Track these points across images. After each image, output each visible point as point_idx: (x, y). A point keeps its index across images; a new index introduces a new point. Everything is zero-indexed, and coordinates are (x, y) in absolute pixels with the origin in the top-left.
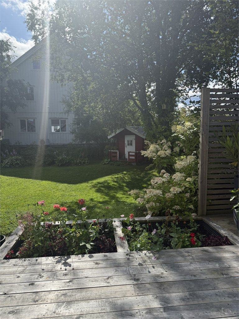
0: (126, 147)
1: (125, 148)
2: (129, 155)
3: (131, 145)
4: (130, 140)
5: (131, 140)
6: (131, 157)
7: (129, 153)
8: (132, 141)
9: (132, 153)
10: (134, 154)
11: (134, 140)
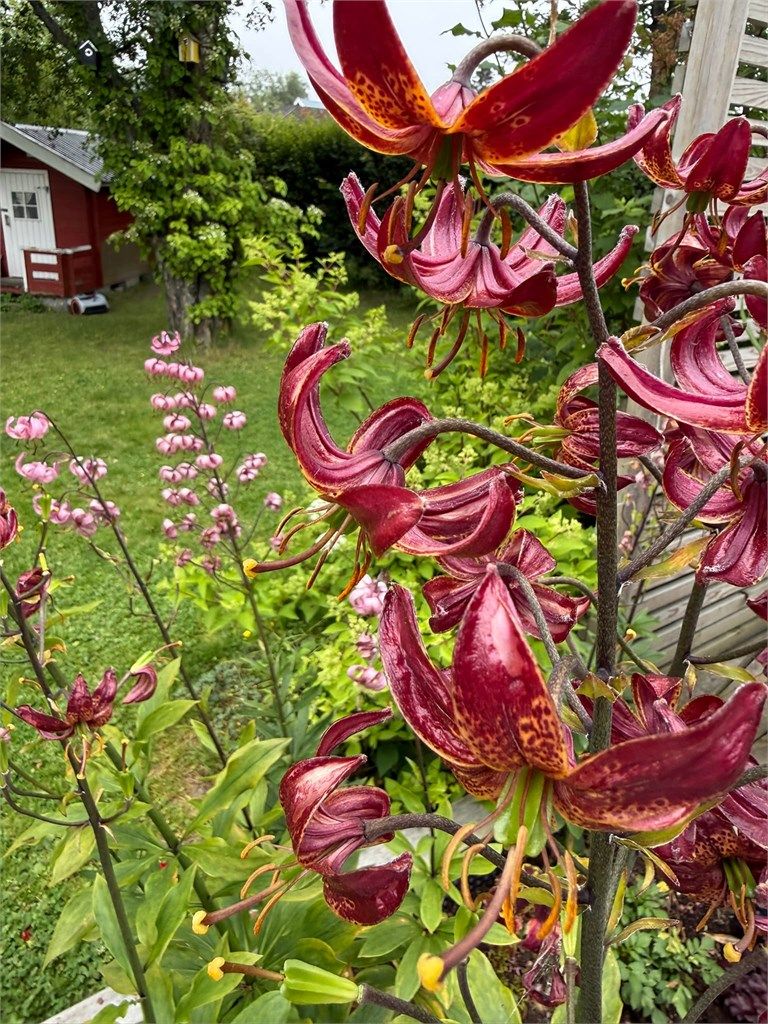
0: (8, 224)
1: (5, 228)
2: (31, 267)
3: (33, 214)
4: (26, 190)
5: (31, 190)
6: (36, 275)
7: (27, 254)
8: (34, 195)
9: (39, 256)
10: (52, 260)
11: (43, 192)
